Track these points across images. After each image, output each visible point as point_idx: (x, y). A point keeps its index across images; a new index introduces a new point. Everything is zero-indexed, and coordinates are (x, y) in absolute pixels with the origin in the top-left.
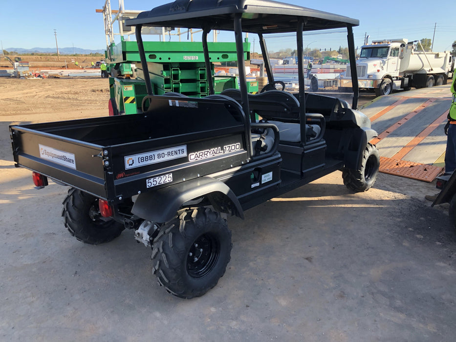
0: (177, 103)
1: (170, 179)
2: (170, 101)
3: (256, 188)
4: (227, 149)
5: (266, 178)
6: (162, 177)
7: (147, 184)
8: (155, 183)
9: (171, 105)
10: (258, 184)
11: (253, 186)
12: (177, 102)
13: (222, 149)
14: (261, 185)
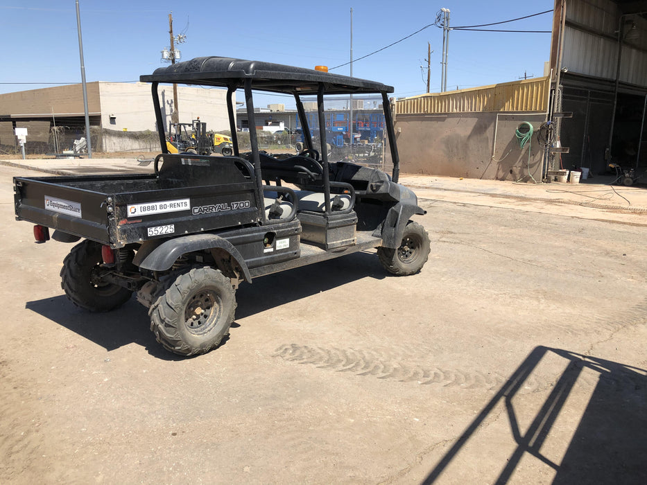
0: (190, 162)
1: (171, 230)
2: (183, 160)
3: (269, 253)
4: (235, 205)
5: (282, 245)
6: (164, 227)
7: (149, 233)
8: (156, 232)
9: (183, 163)
10: (272, 250)
11: (266, 251)
12: (189, 160)
13: (229, 205)
14: (276, 252)
